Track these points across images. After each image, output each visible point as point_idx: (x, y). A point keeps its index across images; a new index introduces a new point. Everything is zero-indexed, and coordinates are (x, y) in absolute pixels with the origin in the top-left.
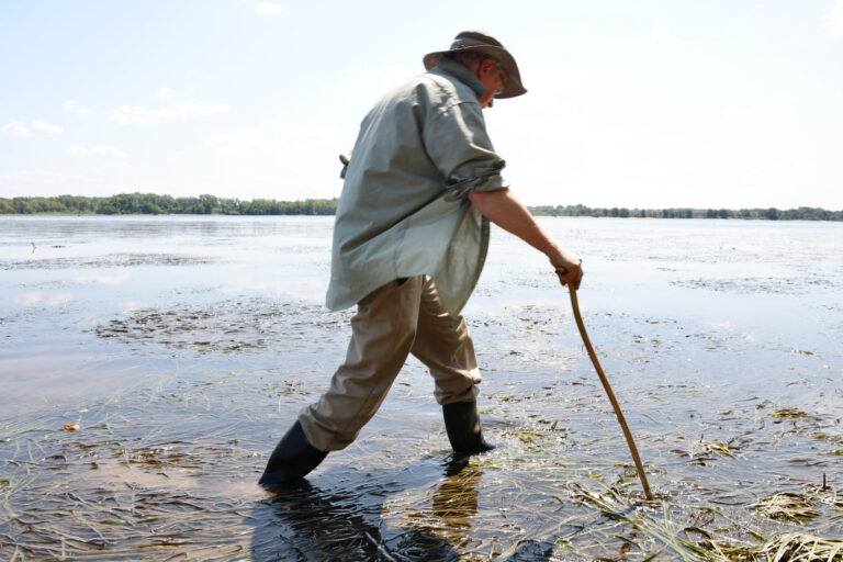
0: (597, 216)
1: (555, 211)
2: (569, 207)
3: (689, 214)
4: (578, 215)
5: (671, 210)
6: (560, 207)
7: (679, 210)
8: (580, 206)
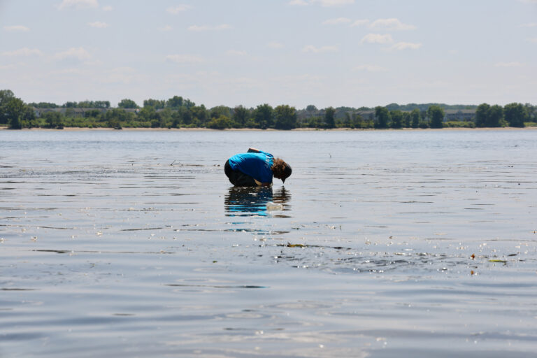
0: (220, 126)
1: (115, 113)
2: (149, 104)
3: (433, 118)
4: (175, 125)
5: (394, 107)
6: (128, 104)
7: (412, 106)
8: (176, 101)
